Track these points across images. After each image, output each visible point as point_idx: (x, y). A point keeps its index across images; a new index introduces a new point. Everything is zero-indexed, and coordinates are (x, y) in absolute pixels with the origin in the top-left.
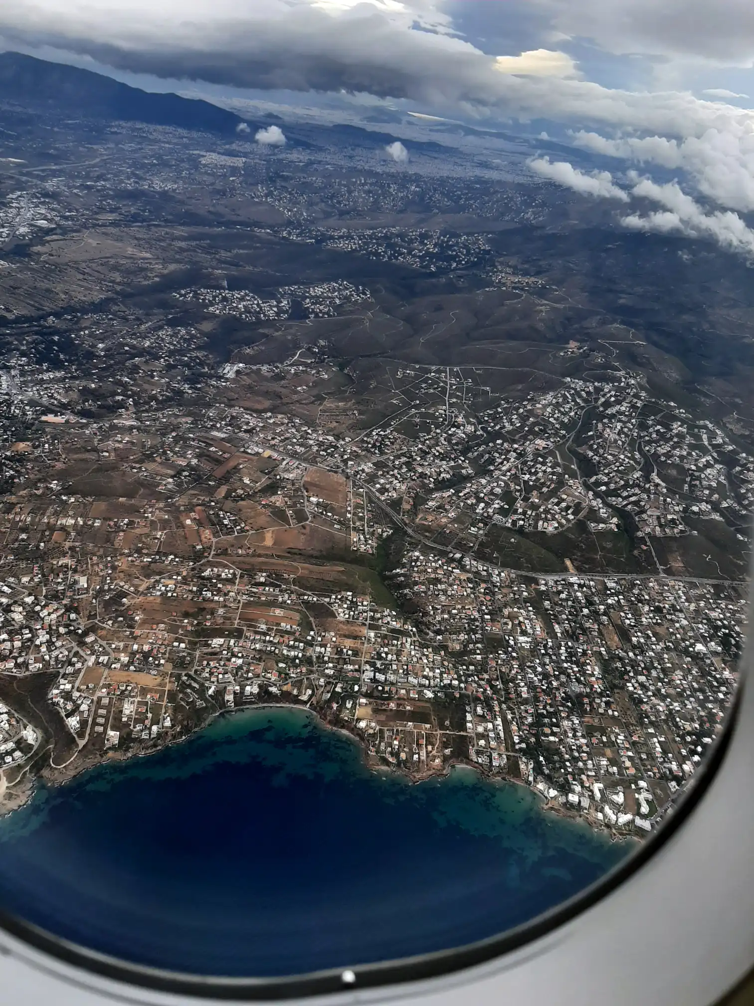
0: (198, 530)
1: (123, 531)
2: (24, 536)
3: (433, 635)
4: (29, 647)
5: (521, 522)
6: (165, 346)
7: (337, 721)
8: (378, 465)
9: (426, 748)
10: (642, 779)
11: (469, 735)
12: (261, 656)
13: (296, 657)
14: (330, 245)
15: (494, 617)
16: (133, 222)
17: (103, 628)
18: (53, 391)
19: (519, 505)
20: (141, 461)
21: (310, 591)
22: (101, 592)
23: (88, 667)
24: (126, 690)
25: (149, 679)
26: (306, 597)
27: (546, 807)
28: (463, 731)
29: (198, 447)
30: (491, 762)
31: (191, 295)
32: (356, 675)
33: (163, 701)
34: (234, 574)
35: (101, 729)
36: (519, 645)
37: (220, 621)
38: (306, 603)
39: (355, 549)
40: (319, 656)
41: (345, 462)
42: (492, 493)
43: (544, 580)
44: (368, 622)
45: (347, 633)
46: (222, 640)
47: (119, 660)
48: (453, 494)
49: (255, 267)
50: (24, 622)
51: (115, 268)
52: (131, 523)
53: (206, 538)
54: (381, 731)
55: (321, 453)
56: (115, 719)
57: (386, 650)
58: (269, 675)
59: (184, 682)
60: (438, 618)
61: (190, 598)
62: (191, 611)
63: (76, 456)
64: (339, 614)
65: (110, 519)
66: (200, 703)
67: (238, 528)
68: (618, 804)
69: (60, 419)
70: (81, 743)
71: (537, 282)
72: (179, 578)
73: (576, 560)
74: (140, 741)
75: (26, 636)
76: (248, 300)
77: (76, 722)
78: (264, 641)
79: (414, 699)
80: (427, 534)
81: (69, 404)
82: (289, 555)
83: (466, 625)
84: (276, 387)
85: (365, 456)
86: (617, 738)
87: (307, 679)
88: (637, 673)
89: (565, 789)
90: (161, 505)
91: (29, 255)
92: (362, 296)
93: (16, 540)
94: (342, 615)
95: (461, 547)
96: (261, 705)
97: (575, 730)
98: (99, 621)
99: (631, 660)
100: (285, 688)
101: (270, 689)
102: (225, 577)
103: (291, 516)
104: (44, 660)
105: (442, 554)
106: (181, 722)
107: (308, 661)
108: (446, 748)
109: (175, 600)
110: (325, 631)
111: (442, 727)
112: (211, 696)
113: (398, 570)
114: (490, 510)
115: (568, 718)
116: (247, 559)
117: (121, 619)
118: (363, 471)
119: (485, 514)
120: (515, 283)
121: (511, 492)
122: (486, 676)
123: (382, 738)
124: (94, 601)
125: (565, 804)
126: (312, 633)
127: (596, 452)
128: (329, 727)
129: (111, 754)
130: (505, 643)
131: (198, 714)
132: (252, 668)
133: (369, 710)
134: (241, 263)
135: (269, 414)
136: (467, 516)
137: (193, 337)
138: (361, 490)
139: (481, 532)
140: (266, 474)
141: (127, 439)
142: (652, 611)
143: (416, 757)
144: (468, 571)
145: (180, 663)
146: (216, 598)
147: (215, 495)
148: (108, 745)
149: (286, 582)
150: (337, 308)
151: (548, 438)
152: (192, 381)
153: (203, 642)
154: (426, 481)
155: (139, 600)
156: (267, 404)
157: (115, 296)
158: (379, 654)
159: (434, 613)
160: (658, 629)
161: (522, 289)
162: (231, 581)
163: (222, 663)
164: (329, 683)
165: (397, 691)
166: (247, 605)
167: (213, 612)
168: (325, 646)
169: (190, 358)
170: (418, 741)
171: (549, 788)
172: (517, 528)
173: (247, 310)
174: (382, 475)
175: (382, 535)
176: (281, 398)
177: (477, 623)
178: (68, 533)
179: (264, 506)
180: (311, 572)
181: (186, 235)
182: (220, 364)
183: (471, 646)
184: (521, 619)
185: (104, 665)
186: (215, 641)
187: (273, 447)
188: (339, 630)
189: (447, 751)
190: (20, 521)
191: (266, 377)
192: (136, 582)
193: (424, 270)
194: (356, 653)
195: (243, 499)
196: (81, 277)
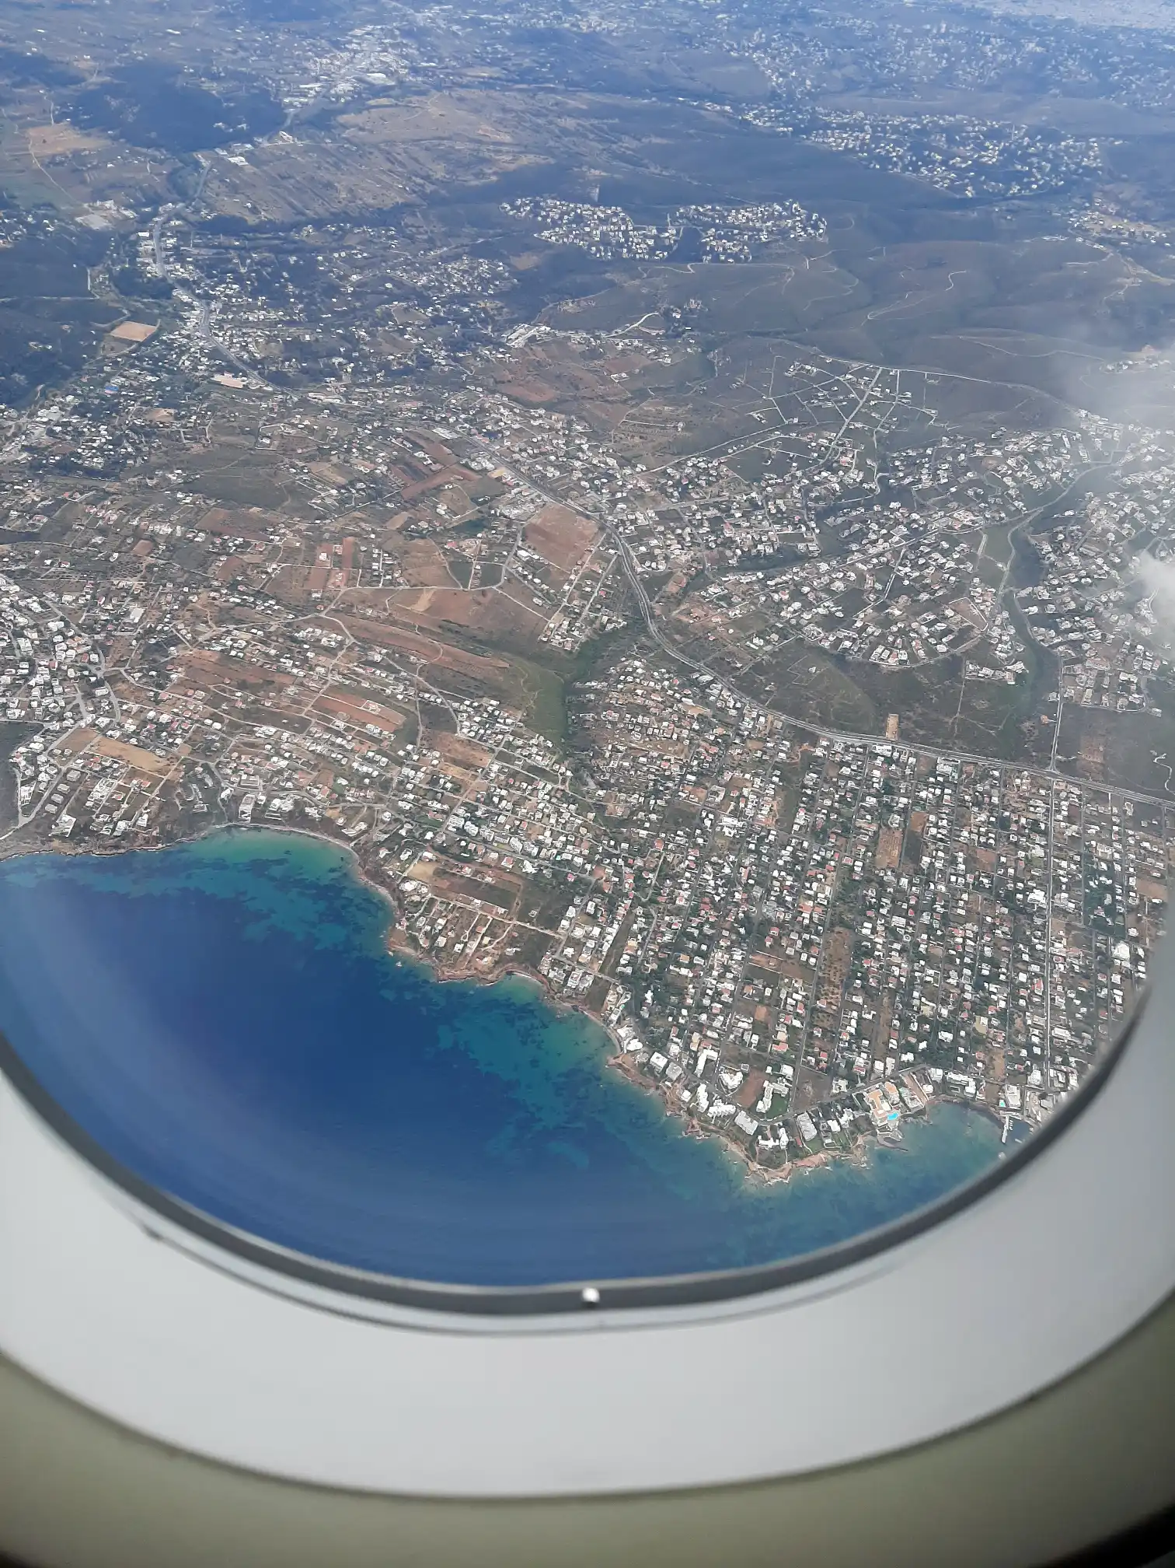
0: (329, 571)
1: (228, 554)
2: (98, 540)
3: (594, 787)
4: (19, 686)
5: (847, 644)
6: (449, 287)
7: (378, 875)
8: (664, 517)
9: (482, 938)
10: (791, 1063)
11: (557, 936)
12: (321, 764)
13: (368, 775)
14: (815, 139)
15: (703, 781)
16: (516, 82)
17: (124, 681)
18: (250, 340)
19: (862, 616)
20: (310, 459)
21: (438, 687)
22: (150, 632)
23: (80, 727)
24: (110, 767)
25: (148, 761)
26: (427, 695)
27: (612, 1061)
28: (551, 929)
29: (399, 450)
30: (566, 980)
31: (528, 208)
32: (440, 818)
33: (151, 792)
34: (341, 644)
35: (52, 808)
36: (718, 829)
37: (285, 702)
38: (425, 703)
39: (545, 639)
40: (403, 781)
41: (614, 503)
42: (827, 589)
43: (829, 740)
44: (500, 748)
45: (460, 757)
46: (273, 730)
47: (123, 727)
48: (759, 580)
49: (666, 168)
50: (31, 653)
51: (444, 157)
52: (246, 545)
53: (333, 584)
54: (432, 902)
55: (583, 483)
56: (77, 800)
57: (504, 793)
58: (315, 791)
59: (195, 775)
60: (614, 764)
61: (260, 664)
62: (252, 680)
63: (223, 439)
64: (462, 728)
65: (220, 535)
66: (201, 807)
67: (388, 577)
68: (726, 1087)
69: (238, 382)
70: (23, 820)
71: (1151, 233)
72: (260, 633)
73: (909, 718)
74: (96, 835)
75: (21, 672)
76: (614, 224)
77: (27, 794)
78: (333, 744)
79: (504, 869)
80: (677, 637)
81: (261, 361)
82: (440, 631)
83: (651, 784)
84: (576, 368)
85: (653, 499)
86: (789, 995)
87: (369, 808)
88: (895, 911)
89: (657, 1044)
90: (303, 526)
91: (328, 128)
92: (810, 230)
93: (86, 543)
94: (465, 731)
95: (722, 667)
96: (287, 829)
97: (727, 968)
98: (126, 671)
99: (899, 890)
100: (329, 813)
101: (307, 810)
102: (326, 644)
103: (475, 574)
104: (30, 706)
105: (683, 671)
106: (162, 825)
107: (385, 785)
108: (511, 946)
109: (238, 662)
110: (429, 749)
111: (523, 916)
112: (222, 800)
113: (593, 684)
114: (807, 616)
115: (729, 949)
116: (372, 625)
117: (154, 673)
118: (633, 522)
119: (793, 622)
120: (1109, 232)
121: (862, 592)
122: (639, 862)
123: (428, 910)
124: (134, 642)
125: (643, 1065)
126: (410, 747)
127: (1057, 548)
128: (364, 880)
129: (56, 843)
130: (697, 821)
131: (192, 820)
132: (296, 776)
133: (430, 869)
134: (646, 161)
135: (542, 412)
136: (761, 621)
137: (497, 276)
138: (612, 551)
139: (769, 648)
140: (479, 504)
141: (306, 422)
142: (990, 823)
143: (458, 947)
144: (708, 705)
145: (203, 748)
146: (295, 671)
147: (387, 524)
148: (55, 830)
149: (410, 667)
150: (759, 249)
151: (982, 511)
152: (454, 346)
153: (248, 728)
154: (728, 553)
155: (192, 652)
156: (551, 394)
157: (419, 201)
158: (490, 797)
159: (611, 756)
160: (981, 854)
161: (1114, 244)
162: (330, 651)
163: (257, 760)
164: (396, 820)
165: (486, 852)
166: (336, 689)
167: (280, 690)
168: (416, 769)
169: (473, 309)
170: (475, 926)
171: (635, 1038)
172: (835, 652)
173: (605, 241)
174: (661, 533)
175: (605, 627)
176: (577, 388)
177: (670, 784)
178: (156, 545)
179: (445, 552)
180: (456, 660)
181: (584, 107)
182: (512, 324)
183: (641, 815)
184: (745, 792)
185: (99, 729)
186: (265, 728)
187: (514, 465)
188: (449, 751)
189: (510, 951)
190: (103, 518)
191: (574, 351)
192: (201, 627)
193: (951, 194)
194: (457, 789)
195: (423, 537)
196: (389, 165)
